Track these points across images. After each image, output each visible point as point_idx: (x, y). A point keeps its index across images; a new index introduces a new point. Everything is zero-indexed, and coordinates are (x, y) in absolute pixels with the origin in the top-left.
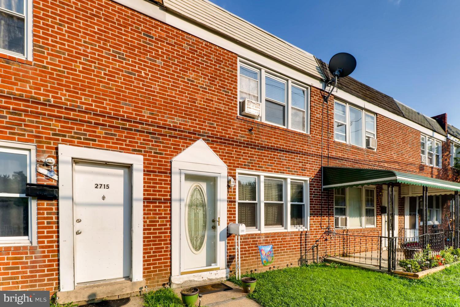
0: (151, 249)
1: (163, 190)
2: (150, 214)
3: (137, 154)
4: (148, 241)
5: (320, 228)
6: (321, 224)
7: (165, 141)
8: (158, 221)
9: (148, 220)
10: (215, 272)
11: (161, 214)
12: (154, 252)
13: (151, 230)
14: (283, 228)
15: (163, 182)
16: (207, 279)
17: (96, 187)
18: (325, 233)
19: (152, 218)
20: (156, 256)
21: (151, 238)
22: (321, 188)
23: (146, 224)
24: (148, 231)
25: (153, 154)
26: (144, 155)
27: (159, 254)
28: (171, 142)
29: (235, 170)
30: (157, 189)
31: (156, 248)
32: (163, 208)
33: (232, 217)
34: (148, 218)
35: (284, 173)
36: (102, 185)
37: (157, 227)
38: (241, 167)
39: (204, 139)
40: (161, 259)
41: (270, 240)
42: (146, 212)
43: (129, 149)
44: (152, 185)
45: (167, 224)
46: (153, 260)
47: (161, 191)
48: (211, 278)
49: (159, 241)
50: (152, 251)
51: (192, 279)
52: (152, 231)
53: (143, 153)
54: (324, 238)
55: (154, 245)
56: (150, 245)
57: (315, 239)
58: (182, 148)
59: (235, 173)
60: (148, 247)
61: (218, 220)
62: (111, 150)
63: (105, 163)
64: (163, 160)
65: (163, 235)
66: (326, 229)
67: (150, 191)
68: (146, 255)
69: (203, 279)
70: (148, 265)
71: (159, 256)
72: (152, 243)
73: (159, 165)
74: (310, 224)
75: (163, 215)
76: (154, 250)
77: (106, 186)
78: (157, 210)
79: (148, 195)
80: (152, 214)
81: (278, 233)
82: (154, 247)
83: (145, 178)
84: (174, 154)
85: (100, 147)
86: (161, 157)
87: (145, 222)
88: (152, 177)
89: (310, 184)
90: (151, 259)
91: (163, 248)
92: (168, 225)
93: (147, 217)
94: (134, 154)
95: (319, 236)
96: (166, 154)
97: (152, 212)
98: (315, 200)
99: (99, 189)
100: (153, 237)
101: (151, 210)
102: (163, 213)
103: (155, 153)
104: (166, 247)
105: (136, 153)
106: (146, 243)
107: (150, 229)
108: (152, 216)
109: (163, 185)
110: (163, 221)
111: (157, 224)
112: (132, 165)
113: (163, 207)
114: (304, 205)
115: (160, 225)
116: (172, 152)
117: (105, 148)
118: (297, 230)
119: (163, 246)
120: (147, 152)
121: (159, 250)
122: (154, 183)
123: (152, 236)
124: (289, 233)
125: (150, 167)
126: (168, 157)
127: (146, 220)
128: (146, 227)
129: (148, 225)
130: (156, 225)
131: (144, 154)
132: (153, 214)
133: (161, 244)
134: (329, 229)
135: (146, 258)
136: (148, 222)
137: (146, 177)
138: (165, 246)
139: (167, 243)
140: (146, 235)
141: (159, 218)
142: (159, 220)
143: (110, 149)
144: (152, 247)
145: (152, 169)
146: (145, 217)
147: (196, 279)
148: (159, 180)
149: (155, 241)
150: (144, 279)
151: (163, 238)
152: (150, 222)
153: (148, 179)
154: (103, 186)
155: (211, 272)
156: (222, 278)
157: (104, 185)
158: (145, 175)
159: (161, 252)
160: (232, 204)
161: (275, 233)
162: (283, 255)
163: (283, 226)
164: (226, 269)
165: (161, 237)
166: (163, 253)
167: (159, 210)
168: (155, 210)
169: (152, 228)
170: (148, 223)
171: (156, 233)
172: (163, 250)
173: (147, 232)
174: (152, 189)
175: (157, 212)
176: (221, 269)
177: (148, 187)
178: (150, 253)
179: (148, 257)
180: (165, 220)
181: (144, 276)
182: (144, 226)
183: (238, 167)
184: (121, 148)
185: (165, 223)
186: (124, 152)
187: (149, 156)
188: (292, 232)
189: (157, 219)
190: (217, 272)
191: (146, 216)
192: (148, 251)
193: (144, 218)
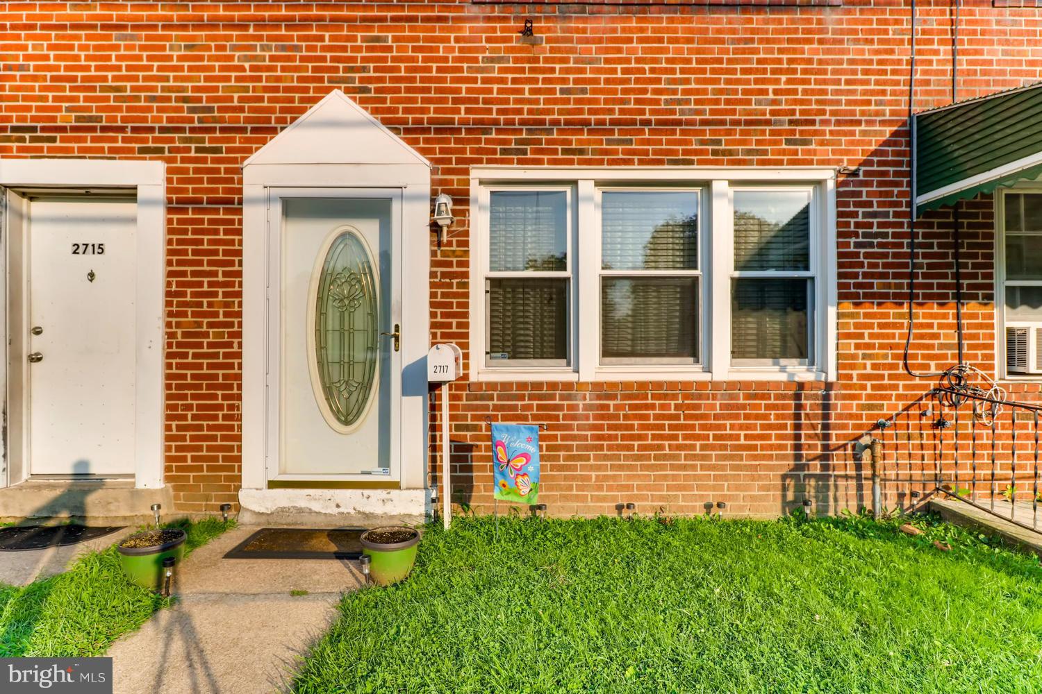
0: (189, 407)
1: (221, 248)
2: (185, 314)
3: (151, 159)
4: (178, 387)
5: (901, 371)
6: (905, 357)
7: (227, 115)
8: (206, 335)
9: (179, 331)
10: (381, 493)
11: (216, 314)
12: (194, 417)
13: (187, 358)
14: (698, 368)
15: (222, 228)
16: (353, 512)
17: (75, 252)
18: (933, 396)
19: (189, 324)
20: (200, 428)
21: (186, 379)
22: (910, 204)
23: (174, 341)
24: (178, 361)
25: (193, 154)
26: (168, 160)
27: (211, 423)
28: (246, 114)
29: (466, 172)
30: (206, 247)
31: (199, 407)
32: (220, 298)
33: (454, 325)
34: (178, 325)
35: (690, 162)
36: (87, 245)
37: (205, 350)
38: (489, 161)
39: (347, 91)
40: (214, 438)
41: (617, 407)
42: (174, 309)
43: (131, 150)
44: (190, 236)
45: (233, 342)
46: (193, 438)
47: (216, 252)
48: (367, 510)
49: (209, 387)
50: (189, 414)
51: (302, 504)
52: (190, 360)
53: (167, 154)
54: (924, 414)
55: (194, 397)
56: (184, 397)
57: (869, 417)
58: (279, 126)
59: (467, 182)
60: (180, 402)
61: (393, 332)
62: (90, 158)
63: (83, 191)
64: (222, 166)
65: (221, 372)
66: (942, 377)
67: (185, 252)
68: (174, 424)
69: (341, 510)
70: (178, 449)
71: (210, 428)
72: (189, 392)
73: (210, 181)
74: (839, 356)
75: (221, 318)
76: (195, 412)
77: (96, 247)
78: (205, 305)
79: (179, 263)
80: (190, 314)
81: (658, 385)
82: (195, 402)
83: (172, 219)
84: (254, 146)
85: (65, 153)
86: (214, 161)
87: (171, 335)
88: (190, 216)
89: (839, 194)
90: (188, 434)
91: (220, 407)
92: (236, 345)
93: (176, 322)
94: (145, 159)
95: (892, 406)
96: (229, 150)
97: (190, 310)
98: (867, 255)
99: (81, 255)
100: (194, 377)
101: (186, 304)
102: (221, 311)
103: (198, 150)
104: (228, 405)
105: (148, 156)
106: (174, 391)
107: (185, 355)
108: (190, 319)
109: (221, 236)
110: (221, 335)
111: (205, 341)
112: (135, 188)
113: (220, 294)
114: (812, 279)
115: (210, 345)
116: (248, 140)
117: (76, 154)
118: (783, 377)
119: (220, 402)
120: (178, 150)
121: (207, 413)
122: (195, 232)
123: (189, 372)
124: (716, 385)
125: (186, 190)
126: (237, 158)
127: (174, 330)
128: (174, 349)
129: (179, 345)
130: (200, 345)
131: (169, 157)
132: (194, 314)
133: (215, 397)
134: (959, 378)
135: (174, 432)
136: (179, 335)
137: (175, 217)
138: (225, 403)
139: (233, 394)
140: (174, 371)
141: (211, 325)
142: (211, 330)
143: (87, 155)
144: (189, 402)
145: (191, 195)
146: (171, 322)
147: (316, 507)
148: (211, 222)
149: (199, 387)
150: (169, 485)
151: (220, 381)
152: (185, 335)
153: (180, 221)
154: (90, 248)
155: (367, 492)
156: (410, 516)
157: (93, 245)
158: (170, 210)
159: (216, 418)
160: (455, 281)
161: (643, 385)
162: (684, 467)
163: (697, 361)
164: (426, 488)
165: (216, 377)
166: (220, 422)
167: (210, 305)
168: (200, 304)
169: (191, 351)
170: (180, 339)
171: (200, 366)
172: (220, 413)
173: (177, 364)
174: (190, 248)
175: (205, 308)
176: (403, 485)
177: (180, 242)
178: (184, 418)
179: (179, 428)
180: (226, 330)
181: (168, 479)
182: (169, 345)
183: (479, 161)
184: (111, 150)
185: (226, 340)
186: (120, 158)
187: (183, 160)
188: (732, 385)
189: (205, 329)
190: (388, 496)
191: (174, 320)
192: (180, 412)
193: (169, 325)
